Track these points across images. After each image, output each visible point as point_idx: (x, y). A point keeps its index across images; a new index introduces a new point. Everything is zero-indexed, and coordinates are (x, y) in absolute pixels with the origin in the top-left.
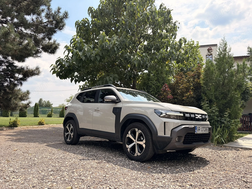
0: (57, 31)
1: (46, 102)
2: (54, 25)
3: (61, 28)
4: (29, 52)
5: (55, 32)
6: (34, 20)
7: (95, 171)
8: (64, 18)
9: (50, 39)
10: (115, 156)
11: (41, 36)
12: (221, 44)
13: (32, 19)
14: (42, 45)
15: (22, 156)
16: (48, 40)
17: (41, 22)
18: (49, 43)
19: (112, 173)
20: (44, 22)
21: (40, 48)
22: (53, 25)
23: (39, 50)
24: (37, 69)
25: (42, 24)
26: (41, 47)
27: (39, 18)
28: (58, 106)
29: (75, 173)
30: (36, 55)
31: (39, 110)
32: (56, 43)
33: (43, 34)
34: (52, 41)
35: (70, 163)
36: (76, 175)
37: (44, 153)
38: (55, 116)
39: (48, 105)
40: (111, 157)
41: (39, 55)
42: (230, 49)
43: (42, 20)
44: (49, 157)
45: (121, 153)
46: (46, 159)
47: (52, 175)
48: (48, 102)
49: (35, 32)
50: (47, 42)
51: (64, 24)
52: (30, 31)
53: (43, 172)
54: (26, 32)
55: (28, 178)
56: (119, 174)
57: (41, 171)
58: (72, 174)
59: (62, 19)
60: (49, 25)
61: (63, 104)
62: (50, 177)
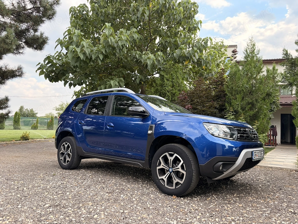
0: (44, 21)
1: (29, 110)
2: (41, 12)
3: (50, 17)
4: (9, 47)
5: (42, 22)
6: (14, 5)
7: (109, 204)
8: (54, 4)
9: (36, 31)
10: (129, 182)
11: (24, 26)
12: (249, 45)
13: (12, 4)
14: (25, 38)
15: (6, 185)
16: (33, 32)
17: (24, 8)
18: (34, 35)
19: (131, 208)
20: (28, 8)
21: (22, 43)
22: (39, 13)
23: (21, 44)
24: (20, 69)
25: (25, 11)
26: (24, 40)
27: (22, 3)
28: (45, 115)
29: (83, 209)
30: (17, 51)
31: (20, 120)
32: (44, 37)
33: (27, 25)
34: (38, 34)
35: (73, 193)
36: (84, 211)
37: (35, 180)
38: (41, 128)
39: (32, 114)
40: (124, 184)
41: (21, 51)
42: (259, 51)
43: (25, 5)
44: (42, 185)
45: (134, 178)
46: (39, 188)
47: (52, 213)
48: (32, 110)
49: (15, 21)
50: (32, 34)
51: (54, 12)
52: (9, 19)
53: (38, 209)
54: (4, 21)
55: (20, 220)
56: (140, 208)
57: (35, 208)
58: (78, 211)
59: (51, 5)
60: (35, 13)
61: (50, 113)
62: (50, 217)
